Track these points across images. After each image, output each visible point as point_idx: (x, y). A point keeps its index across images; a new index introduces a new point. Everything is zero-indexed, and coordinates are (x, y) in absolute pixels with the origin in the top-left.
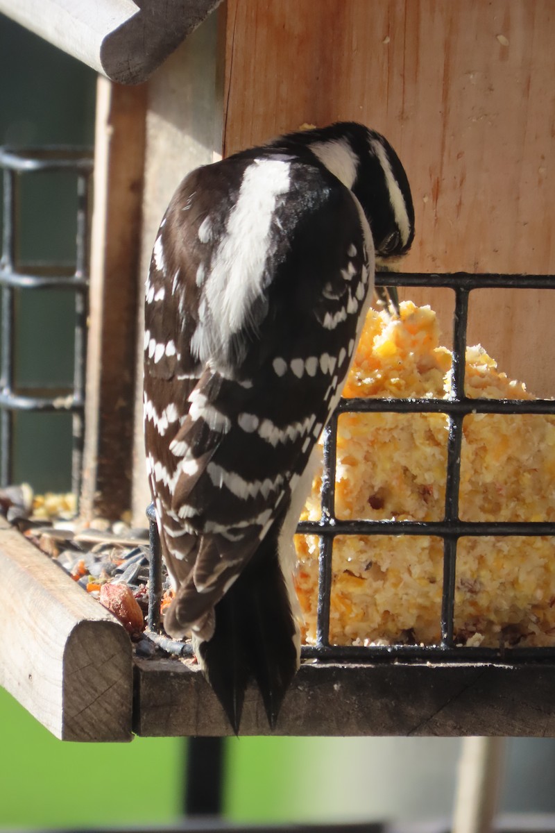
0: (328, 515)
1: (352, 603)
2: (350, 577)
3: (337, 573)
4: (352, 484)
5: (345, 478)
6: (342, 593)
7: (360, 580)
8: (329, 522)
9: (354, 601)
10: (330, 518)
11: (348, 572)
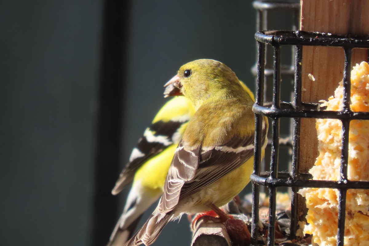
0: (343, 177)
1: (362, 229)
2: (361, 215)
3: (354, 213)
4: (360, 161)
5: (356, 158)
6: (357, 224)
7: (367, 217)
8: (343, 181)
9: (364, 229)
10: (344, 179)
11: (360, 212)
